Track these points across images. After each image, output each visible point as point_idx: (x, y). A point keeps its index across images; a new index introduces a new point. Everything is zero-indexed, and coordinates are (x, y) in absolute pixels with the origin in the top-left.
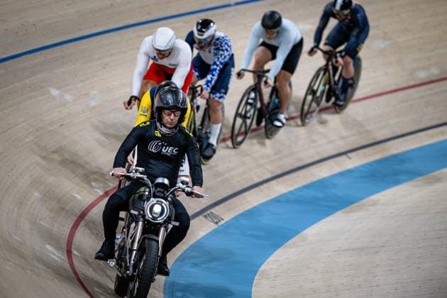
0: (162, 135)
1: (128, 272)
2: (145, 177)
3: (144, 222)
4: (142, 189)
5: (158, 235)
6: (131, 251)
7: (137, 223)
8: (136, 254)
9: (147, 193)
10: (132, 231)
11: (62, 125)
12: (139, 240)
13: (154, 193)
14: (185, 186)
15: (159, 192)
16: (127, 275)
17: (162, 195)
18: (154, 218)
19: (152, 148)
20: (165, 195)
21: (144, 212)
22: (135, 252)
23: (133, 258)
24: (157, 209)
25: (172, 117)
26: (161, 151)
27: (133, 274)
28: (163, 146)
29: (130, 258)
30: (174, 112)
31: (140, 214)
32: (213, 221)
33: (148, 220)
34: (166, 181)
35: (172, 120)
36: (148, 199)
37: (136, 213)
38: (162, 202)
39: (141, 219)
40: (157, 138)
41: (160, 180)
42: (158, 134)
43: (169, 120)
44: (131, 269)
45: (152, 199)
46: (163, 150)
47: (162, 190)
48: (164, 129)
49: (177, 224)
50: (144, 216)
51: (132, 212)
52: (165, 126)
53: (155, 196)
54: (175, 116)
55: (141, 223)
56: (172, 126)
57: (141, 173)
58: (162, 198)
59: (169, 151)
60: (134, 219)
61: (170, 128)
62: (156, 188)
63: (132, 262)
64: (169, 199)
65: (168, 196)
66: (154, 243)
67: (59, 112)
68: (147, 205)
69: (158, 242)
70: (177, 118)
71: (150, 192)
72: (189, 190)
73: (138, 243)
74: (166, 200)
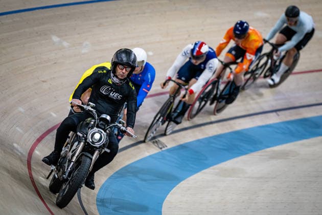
0: (113, 83)
1: (64, 176)
2: (94, 111)
3: (85, 143)
4: (89, 119)
5: (93, 155)
6: (70, 161)
7: (79, 142)
8: (73, 164)
9: (92, 123)
10: (74, 147)
11: (55, 63)
12: (78, 156)
13: (98, 125)
14: (121, 125)
15: (101, 124)
16: (63, 178)
17: (103, 127)
18: (93, 142)
19: (103, 91)
20: (105, 128)
21: (87, 136)
22: (72, 163)
23: (71, 166)
24: (97, 136)
25: (124, 71)
26: (109, 94)
27: (67, 178)
28: (111, 91)
29: (68, 166)
30: (126, 68)
31: (83, 137)
32: (158, 147)
33: (88, 143)
34: (108, 118)
35: (123, 73)
36: (92, 128)
37: (81, 135)
38: (102, 132)
39: (84, 141)
40: (109, 84)
41: (104, 116)
42: (110, 81)
43: (121, 73)
44: (67, 174)
45: (95, 128)
46: (111, 94)
47: (104, 124)
48: (115, 79)
49: (108, 151)
50: (86, 139)
51: (78, 133)
52: (117, 77)
53: (98, 127)
54: (126, 70)
55: (82, 144)
56: (122, 78)
57: (92, 108)
58: (103, 129)
59: (114, 95)
60: (78, 139)
61: (120, 80)
62: (100, 121)
63: (69, 169)
64: (107, 131)
65: (107, 130)
66: (88, 160)
67: (56, 54)
68: (90, 132)
69: (91, 159)
70: (127, 73)
71: (95, 123)
72: (124, 129)
73: (77, 157)
74: (105, 131)
